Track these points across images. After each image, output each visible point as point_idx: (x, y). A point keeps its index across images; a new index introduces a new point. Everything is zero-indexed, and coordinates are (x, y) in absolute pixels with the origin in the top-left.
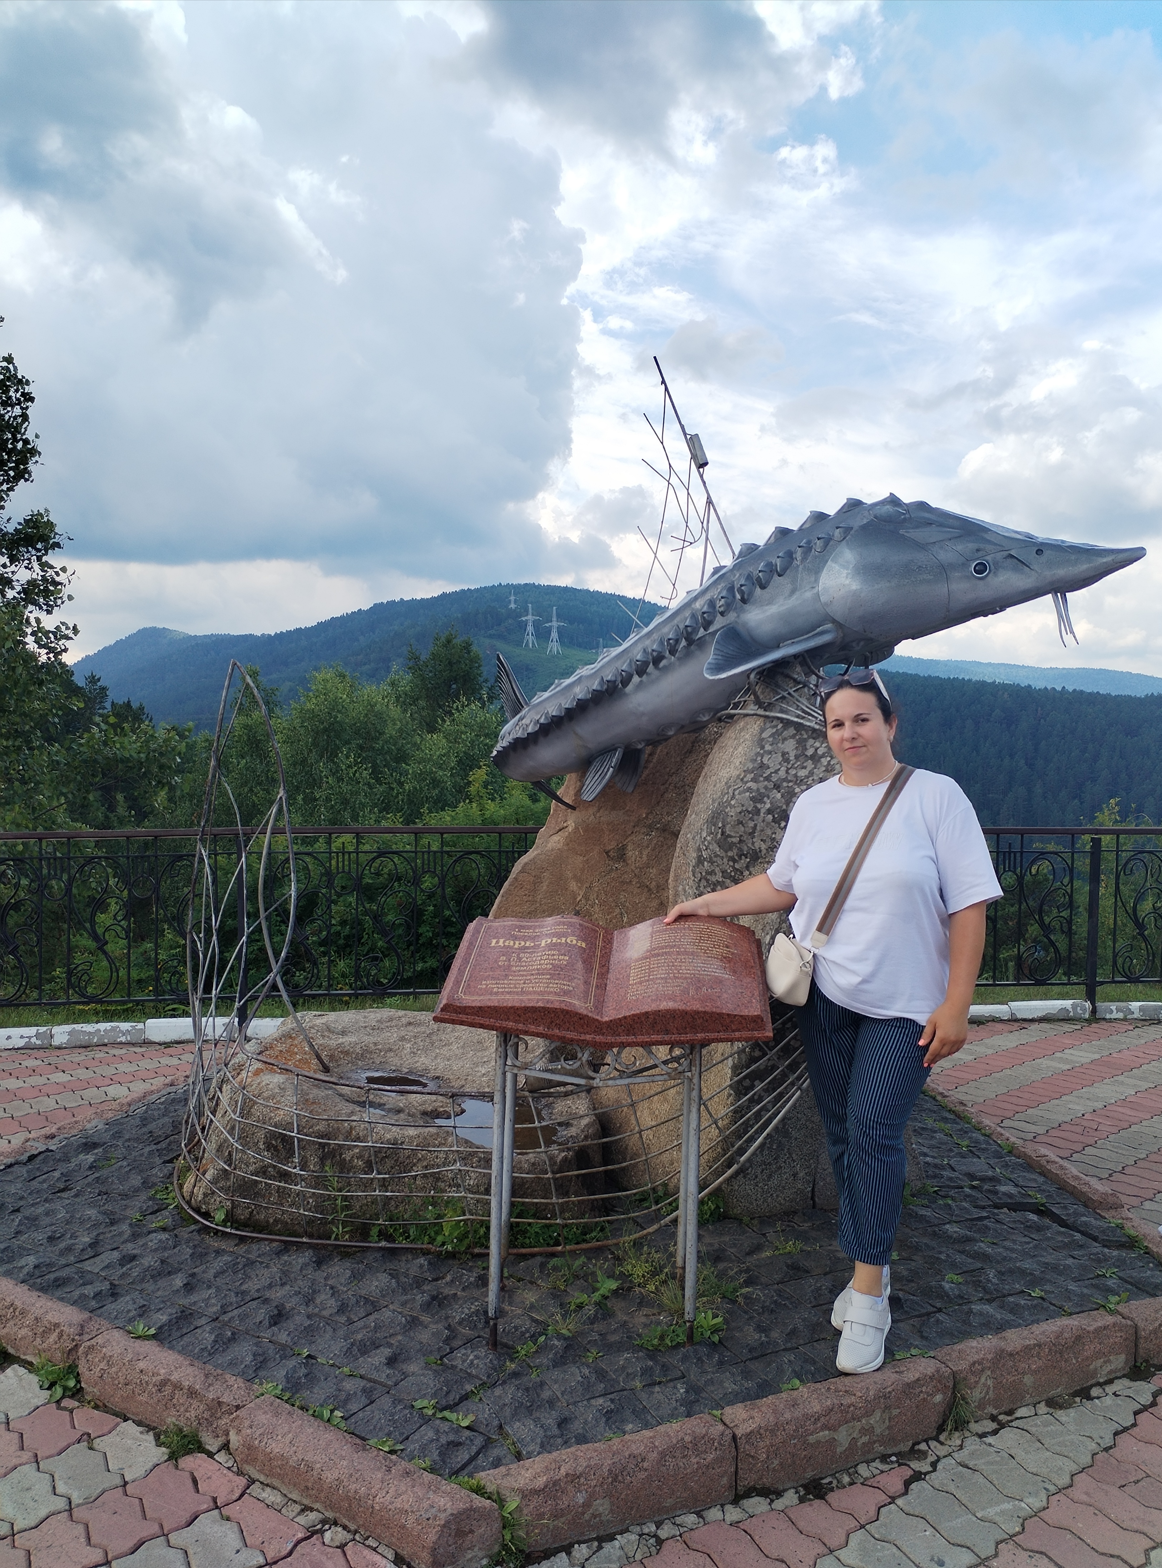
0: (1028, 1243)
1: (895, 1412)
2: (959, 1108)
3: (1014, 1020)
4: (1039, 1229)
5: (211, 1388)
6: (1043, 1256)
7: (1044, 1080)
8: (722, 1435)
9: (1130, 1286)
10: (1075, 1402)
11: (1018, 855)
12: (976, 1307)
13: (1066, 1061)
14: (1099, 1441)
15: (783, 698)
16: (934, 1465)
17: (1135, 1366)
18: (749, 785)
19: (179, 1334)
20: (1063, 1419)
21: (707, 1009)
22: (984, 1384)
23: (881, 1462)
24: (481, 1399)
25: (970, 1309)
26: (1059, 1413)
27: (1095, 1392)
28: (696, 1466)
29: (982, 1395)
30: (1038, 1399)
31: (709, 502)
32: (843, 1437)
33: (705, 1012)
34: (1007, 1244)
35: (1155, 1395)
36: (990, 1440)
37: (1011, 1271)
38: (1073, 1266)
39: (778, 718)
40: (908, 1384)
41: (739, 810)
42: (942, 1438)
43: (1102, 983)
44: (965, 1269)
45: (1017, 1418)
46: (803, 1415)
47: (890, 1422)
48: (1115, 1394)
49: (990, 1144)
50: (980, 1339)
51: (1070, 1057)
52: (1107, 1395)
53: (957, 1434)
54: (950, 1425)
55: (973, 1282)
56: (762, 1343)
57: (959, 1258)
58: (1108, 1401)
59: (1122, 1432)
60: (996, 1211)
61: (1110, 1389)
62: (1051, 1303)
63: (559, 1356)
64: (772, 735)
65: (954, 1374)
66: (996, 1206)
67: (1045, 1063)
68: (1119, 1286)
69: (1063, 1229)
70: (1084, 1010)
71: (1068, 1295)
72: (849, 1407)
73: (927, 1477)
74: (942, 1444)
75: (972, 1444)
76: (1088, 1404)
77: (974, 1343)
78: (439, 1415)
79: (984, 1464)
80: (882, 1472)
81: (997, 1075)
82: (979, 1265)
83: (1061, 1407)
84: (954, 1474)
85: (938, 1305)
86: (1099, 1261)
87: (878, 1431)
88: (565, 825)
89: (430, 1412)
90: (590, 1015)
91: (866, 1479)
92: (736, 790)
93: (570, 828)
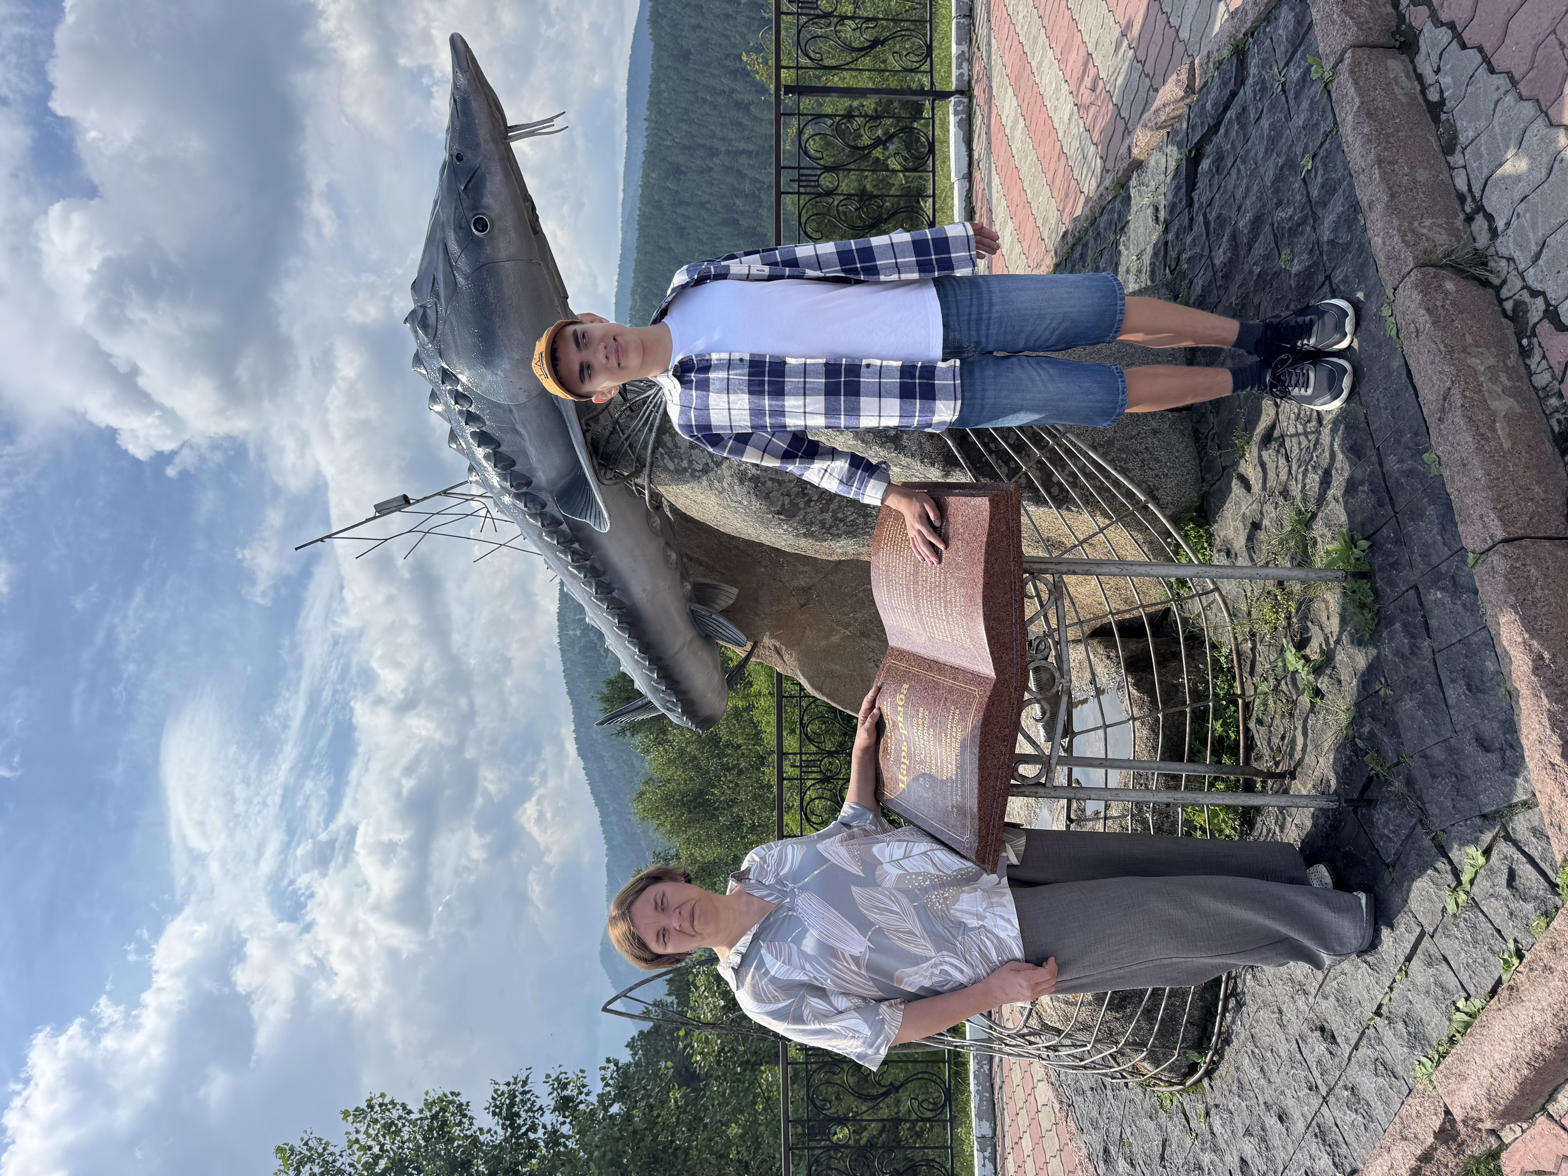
0: (1239, 170)
1: (1469, 339)
2: (1070, 239)
3: (969, 176)
4: (1220, 158)
5: (1420, 1136)
6: (1256, 155)
7: (1036, 146)
8: (1505, 556)
9: (1299, 55)
10: (1448, 120)
11: (802, 171)
12: (1326, 235)
13: (1015, 123)
14: (1502, 91)
15: (631, 445)
16: (1535, 294)
17: (1399, 48)
18: (725, 485)
19: (1344, 1146)
20: (1471, 134)
21: (982, 560)
22: (1430, 230)
23: (1529, 357)
24: (1443, 831)
25: (1328, 242)
26: (1462, 139)
27: (1433, 96)
28: (1546, 591)
29: (1443, 232)
30: (1443, 165)
31: (445, 493)
32: (1502, 405)
33: (986, 562)
34: (1239, 194)
35: (1438, 23)
36: (1500, 224)
37: (1277, 191)
38: (1271, 120)
39: (653, 452)
40: (1434, 323)
42: (1496, 282)
43: (932, 83)
44: (1273, 245)
45: (1470, 190)
46: (1478, 454)
47: (1480, 347)
48: (1438, 71)
49: (1113, 209)
50: (1370, 233)
51: (1011, 118)
52: (1437, 82)
53: (1492, 264)
54: (1479, 271)
55: (1290, 236)
56: (1372, 491)
57: (1259, 250)
58: (1446, 80)
59: (1489, 63)
60: (1196, 205)
61: (1430, 77)
62: (1320, 147)
63: (1384, 729)
64: (672, 459)
65: (1419, 265)
66: (1190, 203)
67: (1016, 145)
68: (1299, 66)
69: (1222, 130)
70: (960, 102)
71: (1310, 127)
72: (1465, 397)
73: (1553, 303)
74: (1504, 282)
75: (1506, 245)
76: (1449, 104)
77: (1377, 241)
78: (1467, 887)
79: (1535, 234)
80: (1544, 357)
81: (1030, 196)
82: (1267, 228)
83: (1455, 137)
84: (1550, 271)
85: (1321, 278)
86: (1263, 89)
87: (1492, 361)
88: (773, 648)
89: (1462, 897)
90: (988, 693)
91: (1554, 377)
92: (732, 501)
93: (778, 644)
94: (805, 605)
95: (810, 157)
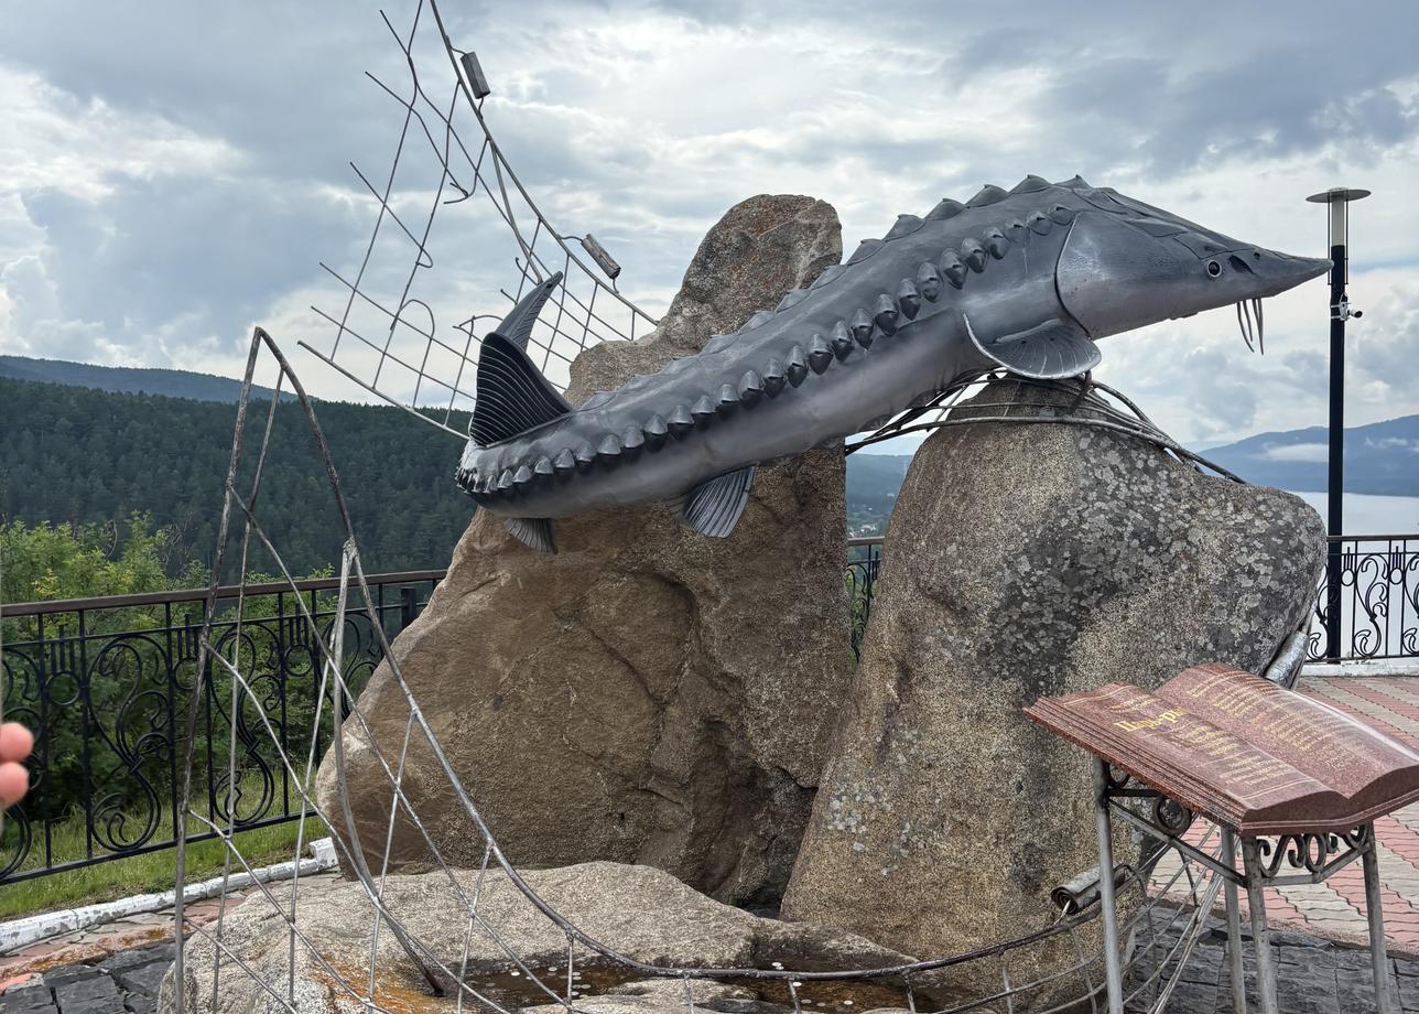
41: (1098, 535)
64: (1090, 445)
88: (493, 576)
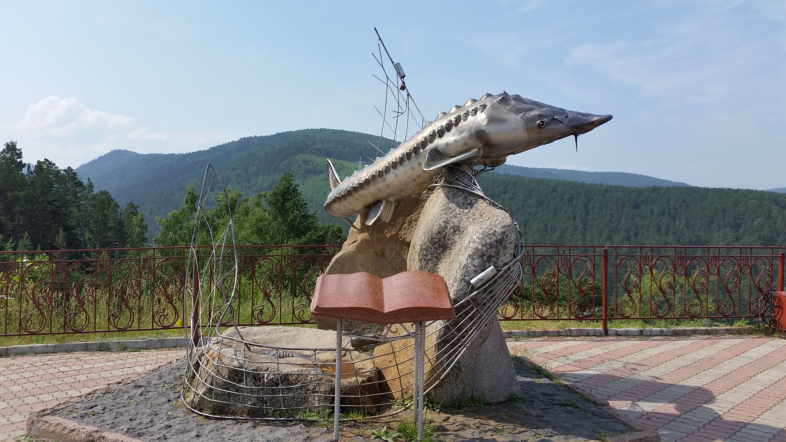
4: (572, 412)
15: (457, 179)
18: (443, 216)
39: (455, 188)
41: (438, 227)
60: (553, 406)
64: (452, 195)
70: (601, 332)
88: (356, 240)
92: (437, 218)
93: (358, 242)
94: (376, 254)
95: (575, 260)
